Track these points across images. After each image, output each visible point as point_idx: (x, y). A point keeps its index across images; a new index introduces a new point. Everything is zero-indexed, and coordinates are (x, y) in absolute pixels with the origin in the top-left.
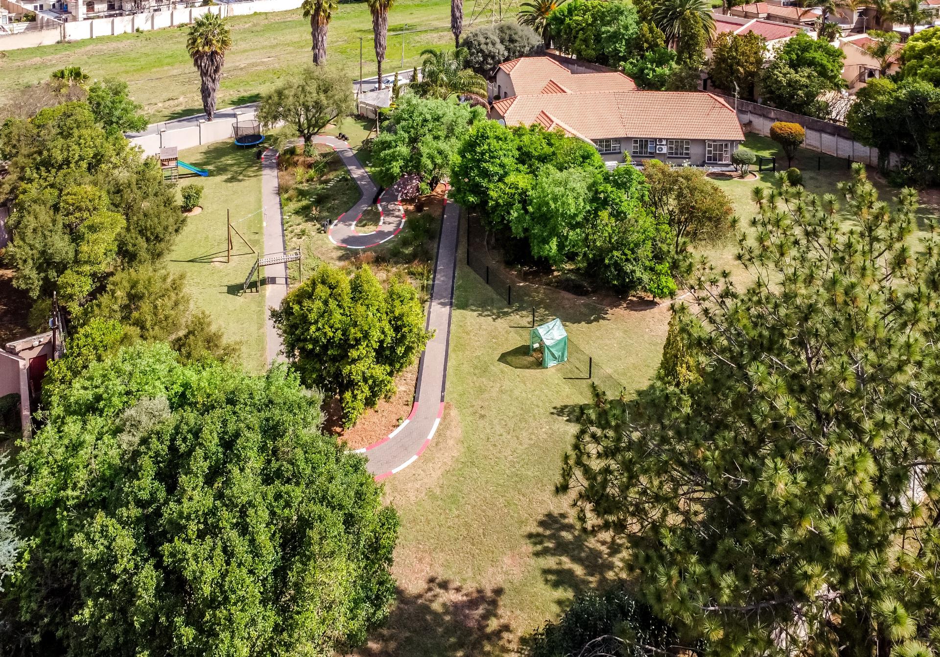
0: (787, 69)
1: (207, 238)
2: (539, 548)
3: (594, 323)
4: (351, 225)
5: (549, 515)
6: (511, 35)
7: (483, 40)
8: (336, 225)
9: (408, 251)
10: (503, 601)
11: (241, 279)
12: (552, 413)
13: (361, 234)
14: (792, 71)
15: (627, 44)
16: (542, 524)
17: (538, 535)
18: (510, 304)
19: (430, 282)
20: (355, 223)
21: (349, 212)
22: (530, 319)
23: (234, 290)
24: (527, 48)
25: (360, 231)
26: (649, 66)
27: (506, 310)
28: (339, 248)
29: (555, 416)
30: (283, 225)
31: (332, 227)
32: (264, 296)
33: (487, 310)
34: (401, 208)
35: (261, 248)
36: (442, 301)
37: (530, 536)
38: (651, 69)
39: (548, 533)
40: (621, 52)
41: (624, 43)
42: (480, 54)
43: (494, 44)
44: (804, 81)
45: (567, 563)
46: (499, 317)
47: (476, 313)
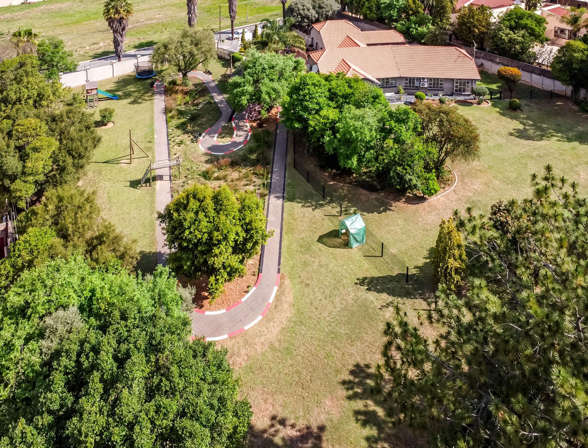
0: (508, 31)
1: (117, 145)
2: (351, 392)
3: (383, 213)
4: (214, 137)
5: (357, 366)
6: (319, 4)
7: (301, 7)
8: (204, 137)
9: (253, 157)
10: (325, 436)
11: (139, 176)
12: (356, 284)
13: (221, 144)
14: (511, 32)
15: (398, 12)
16: (352, 373)
17: (350, 382)
18: (324, 198)
19: (269, 181)
20: (216, 135)
21: (213, 127)
22: (338, 209)
23: (135, 184)
24: (331, 12)
25: (220, 142)
26: (414, 26)
27: (321, 202)
28: (206, 154)
29: (359, 286)
30: (168, 136)
31: (201, 138)
32: (155, 189)
33: (308, 202)
34: (248, 124)
35: (153, 153)
36: (277, 195)
37: (344, 383)
38: (414, 28)
39: (357, 380)
40: (394, 16)
41: (396, 11)
42: (299, 16)
43: (308, 10)
44: (520, 39)
45: (372, 406)
46: (316, 208)
47: (300, 205)
